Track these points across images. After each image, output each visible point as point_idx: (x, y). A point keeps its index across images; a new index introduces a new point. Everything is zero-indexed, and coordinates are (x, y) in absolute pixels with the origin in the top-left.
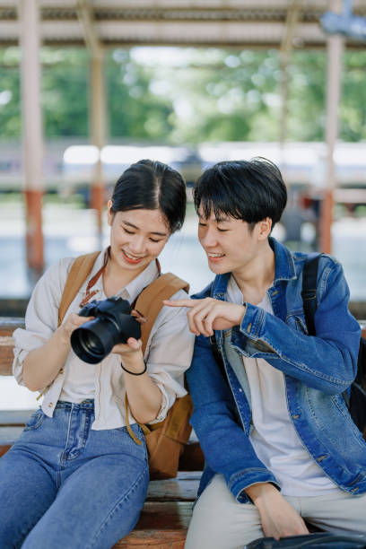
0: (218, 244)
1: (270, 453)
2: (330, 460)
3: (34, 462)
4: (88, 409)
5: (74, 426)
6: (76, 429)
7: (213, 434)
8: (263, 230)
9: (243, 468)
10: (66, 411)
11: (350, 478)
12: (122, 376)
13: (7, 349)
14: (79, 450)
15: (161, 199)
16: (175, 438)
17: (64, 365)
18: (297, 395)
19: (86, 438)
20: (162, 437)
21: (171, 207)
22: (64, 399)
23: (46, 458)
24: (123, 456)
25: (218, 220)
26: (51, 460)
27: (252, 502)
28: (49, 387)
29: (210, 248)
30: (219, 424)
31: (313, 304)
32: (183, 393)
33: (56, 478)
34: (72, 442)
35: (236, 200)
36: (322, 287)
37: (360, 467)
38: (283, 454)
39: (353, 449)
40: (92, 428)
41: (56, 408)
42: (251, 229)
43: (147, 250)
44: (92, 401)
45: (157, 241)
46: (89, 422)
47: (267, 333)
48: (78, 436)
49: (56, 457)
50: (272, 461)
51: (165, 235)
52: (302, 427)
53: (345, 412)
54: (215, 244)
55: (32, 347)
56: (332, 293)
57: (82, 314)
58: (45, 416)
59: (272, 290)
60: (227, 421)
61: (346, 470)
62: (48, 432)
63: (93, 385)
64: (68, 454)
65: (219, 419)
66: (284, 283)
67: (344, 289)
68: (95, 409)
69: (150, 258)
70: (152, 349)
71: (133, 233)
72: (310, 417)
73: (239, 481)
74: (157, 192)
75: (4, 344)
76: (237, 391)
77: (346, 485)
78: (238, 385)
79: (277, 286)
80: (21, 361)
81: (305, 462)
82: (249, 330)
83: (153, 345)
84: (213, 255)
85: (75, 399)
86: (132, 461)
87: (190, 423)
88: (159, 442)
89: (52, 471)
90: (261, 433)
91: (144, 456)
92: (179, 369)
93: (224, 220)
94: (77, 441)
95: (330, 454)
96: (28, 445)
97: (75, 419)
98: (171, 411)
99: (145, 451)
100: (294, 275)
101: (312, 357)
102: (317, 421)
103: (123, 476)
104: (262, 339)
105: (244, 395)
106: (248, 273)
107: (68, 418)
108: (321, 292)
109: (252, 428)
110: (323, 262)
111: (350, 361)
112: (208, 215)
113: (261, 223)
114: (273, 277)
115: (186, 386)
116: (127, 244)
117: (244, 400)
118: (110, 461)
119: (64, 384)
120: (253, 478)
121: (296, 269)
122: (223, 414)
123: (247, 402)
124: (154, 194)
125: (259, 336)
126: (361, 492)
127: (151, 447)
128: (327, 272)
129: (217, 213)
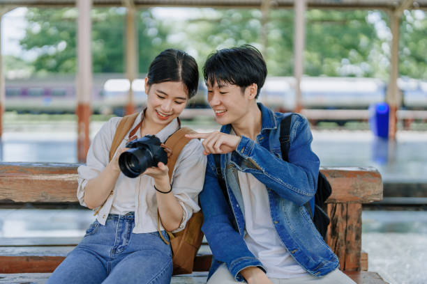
0: (221, 104)
1: (257, 249)
2: (300, 253)
3: (92, 255)
4: (130, 219)
5: (120, 230)
6: (122, 232)
7: (218, 235)
8: (252, 93)
9: (240, 257)
10: (115, 220)
11: (314, 265)
12: (155, 195)
13: (73, 183)
14: (124, 247)
15: (183, 74)
16: (192, 243)
17: (113, 189)
18: (277, 208)
19: (128, 238)
20: (182, 242)
21: (189, 79)
22: (114, 212)
23: (101, 253)
24: (155, 251)
25: (220, 87)
26: (104, 254)
27: (246, 281)
28: (102, 206)
29: (216, 106)
30: (222, 229)
31: (287, 145)
32: (197, 209)
33: (107, 266)
34: (119, 241)
35: (231, 71)
36: (293, 133)
37: (322, 258)
38: (268, 249)
39: (316, 246)
40: (133, 232)
41: (108, 219)
42: (243, 91)
43: (173, 110)
44: (133, 213)
45: (180, 103)
46: (131, 228)
47: (255, 155)
48: (123, 237)
49: (108, 251)
50: (260, 254)
51: (185, 99)
52: (280, 229)
53: (311, 221)
54: (219, 103)
55: (90, 177)
56: (300, 137)
57: (127, 147)
58: (100, 225)
59: (259, 136)
60: (228, 227)
61: (312, 260)
62: (101, 235)
63: (134, 203)
64: (116, 249)
65: (223, 226)
66: (268, 131)
67: (309, 135)
68: (135, 219)
69: (174, 116)
70: (176, 178)
71: (163, 98)
72: (286, 224)
73: (237, 265)
74: (180, 70)
75: (71, 179)
76: (235, 206)
77: (311, 269)
78: (236, 202)
79: (263, 134)
80: (83, 188)
81: (283, 255)
82: (242, 151)
83: (177, 174)
84: (219, 112)
85: (121, 212)
86: (161, 254)
87: (202, 229)
88: (180, 245)
89: (104, 261)
90: (251, 236)
91: (169, 253)
92: (195, 191)
93: (224, 86)
94: (122, 240)
95: (300, 249)
96: (88, 245)
97: (121, 225)
98: (189, 223)
99: (170, 250)
100: (275, 126)
101: (287, 175)
102: (291, 227)
103: (155, 264)
104: (251, 158)
105: (240, 209)
106: (243, 124)
107: (116, 225)
108: (293, 137)
109: (245, 233)
110: (294, 118)
111: (312, 179)
112: (213, 84)
113: (250, 87)
114: (261, 127)
115: (200, 204)
116: (160, 106)
117: (240, 212)
118: (145, 253)
119: (113, 202)
120: (246, 263)
121: (276, 122)
122: (225, 222)
123: (241, 213)
124: (178, 71)
125: (249, 156)
126: (322, 275)
127: (174, 248)
128: (297, 124)
129: (218, 81)
